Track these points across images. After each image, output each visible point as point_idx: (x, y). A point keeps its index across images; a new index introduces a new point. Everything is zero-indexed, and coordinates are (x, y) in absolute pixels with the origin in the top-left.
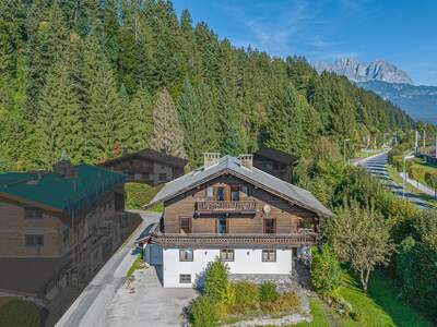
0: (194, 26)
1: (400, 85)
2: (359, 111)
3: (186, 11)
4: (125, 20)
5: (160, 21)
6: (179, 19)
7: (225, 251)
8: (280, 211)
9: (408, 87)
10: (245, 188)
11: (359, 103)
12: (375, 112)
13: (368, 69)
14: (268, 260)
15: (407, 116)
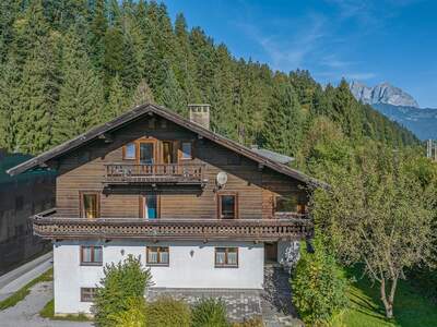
0: (189, 31)
1: (405, 108)
2: (365, 126)
3: (182, 15)
4: (115, 22)
5: (152, 23)
6: (173, 22)
7: (154, 249)
8: (246, 183)
9: (413, 110)
10: (188, 146)
11: (365, 119)
12: (381, 128)
13: (373, 92)
14: (225, 264)
15: (414, 137)
